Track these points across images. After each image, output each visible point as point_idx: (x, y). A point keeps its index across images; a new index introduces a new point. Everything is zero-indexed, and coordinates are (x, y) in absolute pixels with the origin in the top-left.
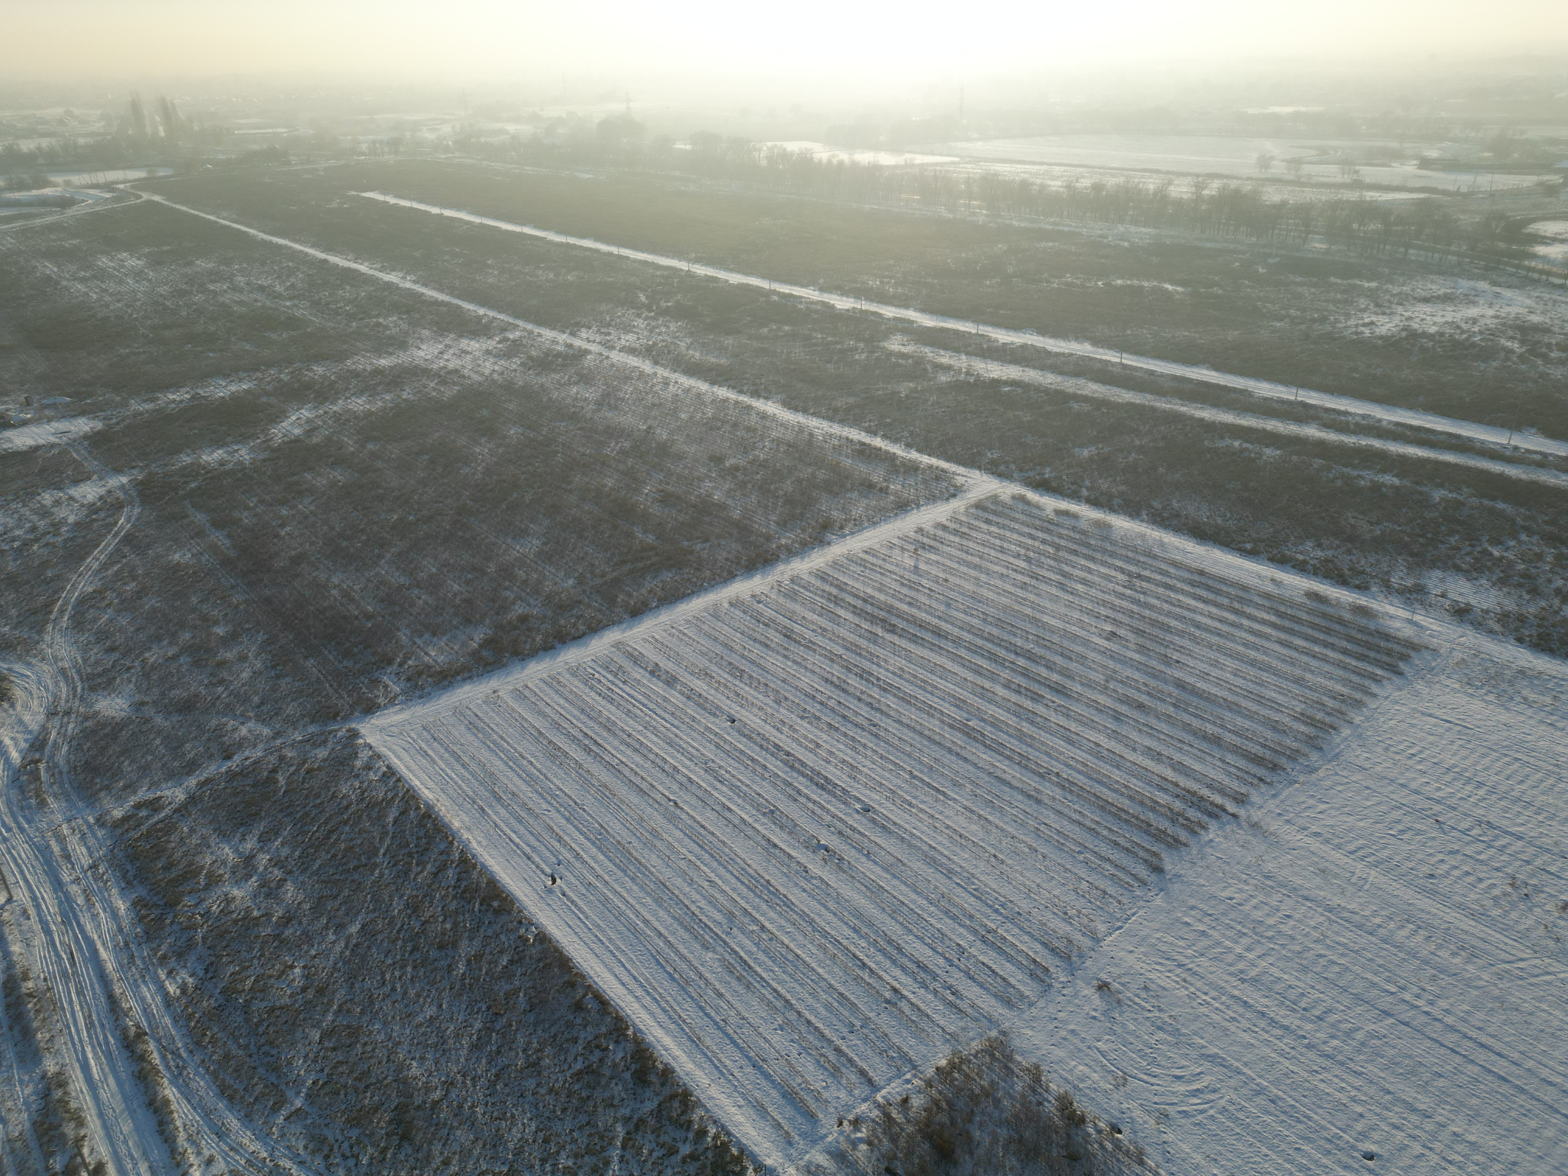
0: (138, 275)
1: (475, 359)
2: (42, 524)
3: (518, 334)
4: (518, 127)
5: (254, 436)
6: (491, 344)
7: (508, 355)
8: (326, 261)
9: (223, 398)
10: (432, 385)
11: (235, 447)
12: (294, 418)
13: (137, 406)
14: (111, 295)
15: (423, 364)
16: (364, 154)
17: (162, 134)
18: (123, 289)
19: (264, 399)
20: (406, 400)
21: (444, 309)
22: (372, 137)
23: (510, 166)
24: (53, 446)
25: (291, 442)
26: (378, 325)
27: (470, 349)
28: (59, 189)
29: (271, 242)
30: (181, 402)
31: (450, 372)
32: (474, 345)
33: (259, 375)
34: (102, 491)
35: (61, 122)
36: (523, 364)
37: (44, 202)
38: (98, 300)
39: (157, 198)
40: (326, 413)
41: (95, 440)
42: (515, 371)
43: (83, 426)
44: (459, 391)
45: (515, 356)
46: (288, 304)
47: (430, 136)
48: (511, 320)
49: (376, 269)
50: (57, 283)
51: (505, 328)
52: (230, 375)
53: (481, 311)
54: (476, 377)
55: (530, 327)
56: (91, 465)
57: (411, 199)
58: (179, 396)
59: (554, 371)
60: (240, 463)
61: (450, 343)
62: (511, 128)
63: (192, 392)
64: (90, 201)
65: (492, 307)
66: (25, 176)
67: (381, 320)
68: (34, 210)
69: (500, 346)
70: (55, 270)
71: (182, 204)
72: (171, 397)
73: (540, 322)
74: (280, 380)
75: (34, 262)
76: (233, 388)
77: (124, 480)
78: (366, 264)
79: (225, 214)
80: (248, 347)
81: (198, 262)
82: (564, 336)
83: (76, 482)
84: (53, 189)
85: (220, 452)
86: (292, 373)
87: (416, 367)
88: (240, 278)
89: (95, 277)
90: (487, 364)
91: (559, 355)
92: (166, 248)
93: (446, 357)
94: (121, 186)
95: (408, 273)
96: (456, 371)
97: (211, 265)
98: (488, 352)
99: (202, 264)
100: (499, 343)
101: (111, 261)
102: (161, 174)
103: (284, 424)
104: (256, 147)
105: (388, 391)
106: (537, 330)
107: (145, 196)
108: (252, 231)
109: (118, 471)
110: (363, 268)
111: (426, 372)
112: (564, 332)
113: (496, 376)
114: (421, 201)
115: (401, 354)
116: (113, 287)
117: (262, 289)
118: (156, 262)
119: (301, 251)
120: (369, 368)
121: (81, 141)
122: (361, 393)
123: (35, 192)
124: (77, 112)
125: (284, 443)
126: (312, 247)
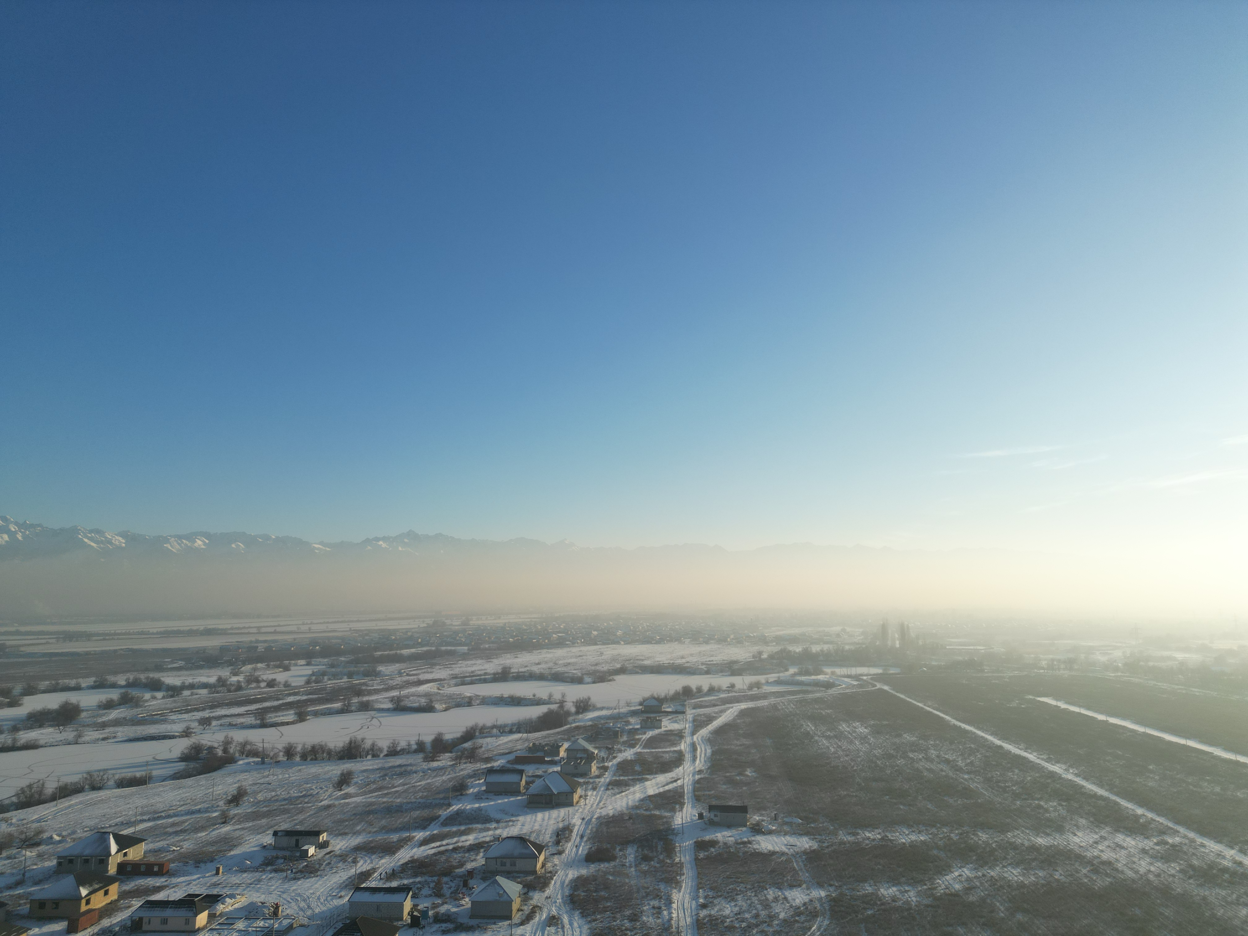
0: (863, 739)
1: (1129, 856)
2: (763, 913)
3: (1177, 840)
4: (1187, 655)
5: (922, 882)
6: (1148, 844)
7: (1166, 858)
8: (1001, 747)
9: (904, 844)
10: (1084, 871)
11: (907, 888)
12: (957, 874)
13: (844, 837)
14: (843, 750)
15: (1077, 850)
16: (1043, 668)
17: (898, 646)
18: (851, 747)
19: (935, 852)
20: (1058, 881)
21: (1102, 803)
22: (1051, 656)
23: (1176, 687)
24: (783, 854)
25: (951, 894)
26: (1039, 807)
27: (1125, 845)
28: (827, 676)
29: (960, 727)
30: (874, 840)
31: (1104, 863)
32: (1130, 842)
33: (934, 830)
34: (806, 899)
35: (838, 635)
36: (1182, 871)
37: (817, 684)
38: (835, 753)
39: (886, 688)
40: (984, 875)
41: (811, 857)
42: (1173, 876)
43: (805, 843)
44: (1111, 883)
45: (1174, 861)
46: (966, 777)
47: (1103, 659)
48: (1170, 825)
49: (1042, 759)
50: (812, 737)
51: (1163, 831)
52: (912, 826)
53: (1140, 811)
54: (1130, 874)
55: (1192, 835)
56: (804, 876)
57: (1080, 706)
58: (872, 835)
59: (1220, 886)
60: (907, 902)
61: (1105, 835)
62: (1180, 656)
63: (883, 834)
64: (844, 686)
65: (1151, 809)
66: (810, 667)
67: (1042, 803)
68: (809, 688)
69: (1157, 848)
70: (813, 728)
71: (902, 693)
72: (868, 834)
73: (1203, 833)
74: (950, 839)
75: (802, 722)
76: (913, 837)
77: (823, 894)
78: (1035, 754)
79: (930, 704)
80: (929, 806)
81: (905, 736)
82: (1232, 852)
83: (791, 887)
84: (824, 676)
85: (895, 889)
86: (961, 834)
87: (1071, 851)
88: (932, 751)
89: (835, 736)
90: (1143, 863)
91: (1225, 870)
92: (885, 723)
93: (1100, 847)
94: (865, 678)
95: (1071, 766)
96: (1109, 863)
97: (914, 739)
98: (1144, 851)
99: (908, 737)
100: (1157, 844)
101: (848, 727)
102: (892, 672)
103: (948, 877)
104: (960, 658)
105: (1042, 868)
106: (1199, 840)
107: (879, 686)
108: (947, 718)
109: (820, 885)
110: (1031, 757)
111: (1080, 858)
112: (1232, 848)
113: (1151, 877)
114: (1088, 708)
115: (1057, 836)
116: (845, 745)
117: (947, 762)
118: (877, 731)
119: (982, 737)
120: (1026, 843)
121: (847, 647)
122: (1016, 864)
123: (813, 677)
124: (848, 629)
125: (945, 893)
126: (991, 734)
